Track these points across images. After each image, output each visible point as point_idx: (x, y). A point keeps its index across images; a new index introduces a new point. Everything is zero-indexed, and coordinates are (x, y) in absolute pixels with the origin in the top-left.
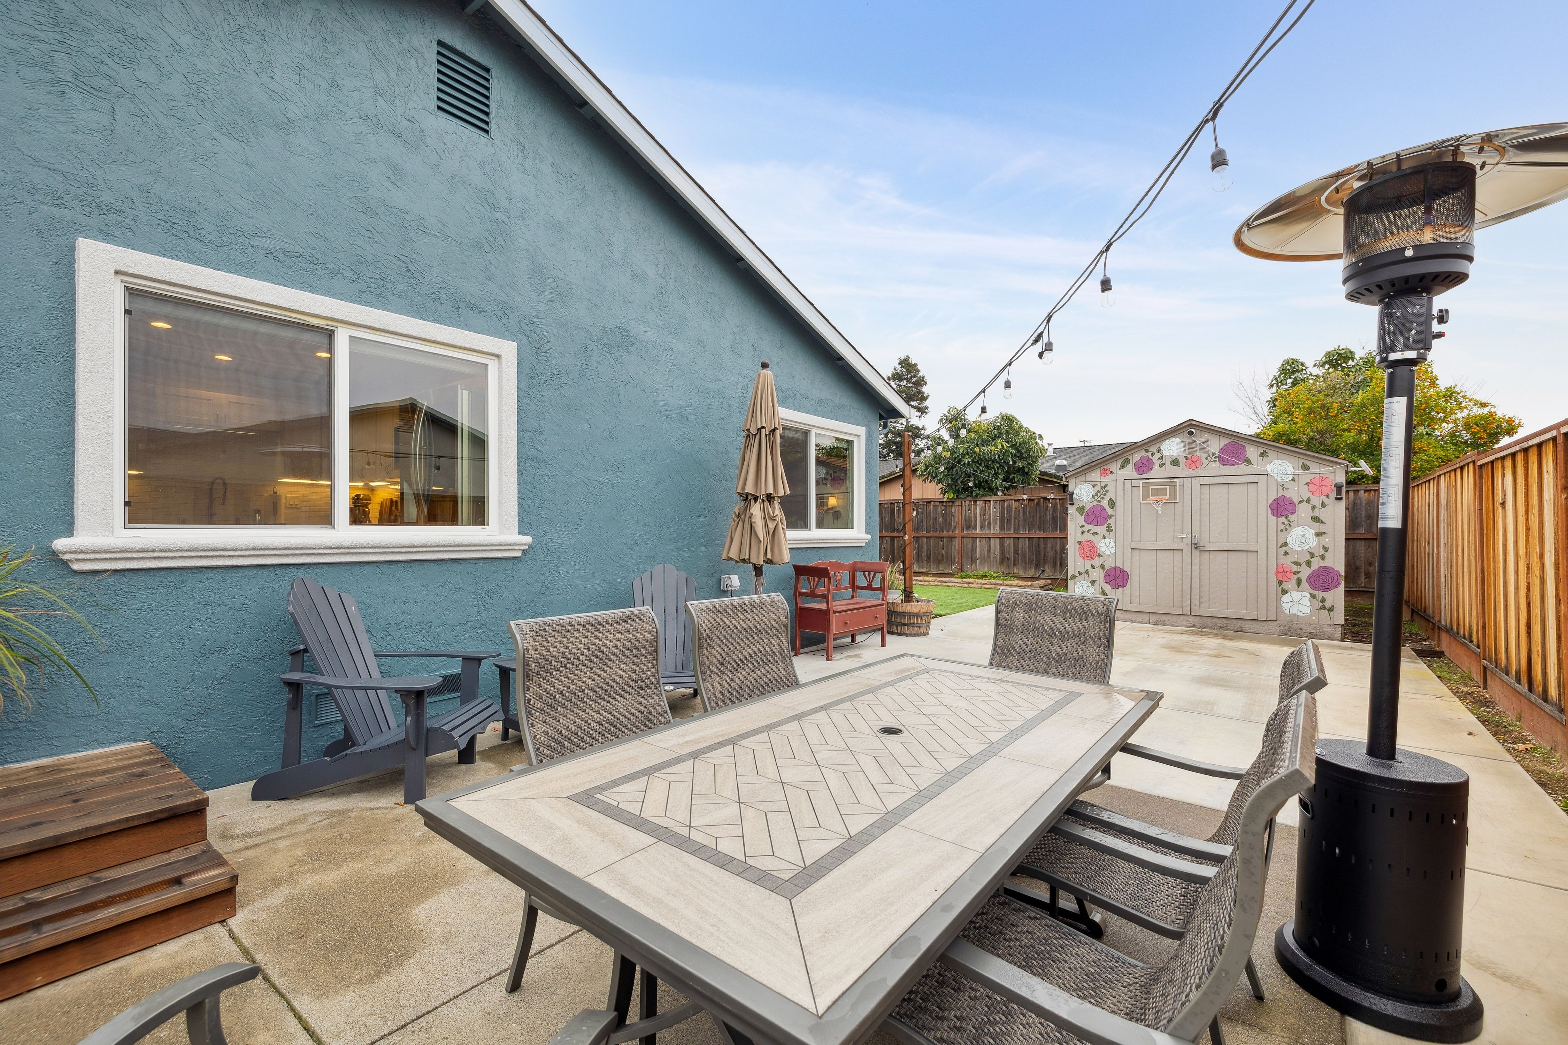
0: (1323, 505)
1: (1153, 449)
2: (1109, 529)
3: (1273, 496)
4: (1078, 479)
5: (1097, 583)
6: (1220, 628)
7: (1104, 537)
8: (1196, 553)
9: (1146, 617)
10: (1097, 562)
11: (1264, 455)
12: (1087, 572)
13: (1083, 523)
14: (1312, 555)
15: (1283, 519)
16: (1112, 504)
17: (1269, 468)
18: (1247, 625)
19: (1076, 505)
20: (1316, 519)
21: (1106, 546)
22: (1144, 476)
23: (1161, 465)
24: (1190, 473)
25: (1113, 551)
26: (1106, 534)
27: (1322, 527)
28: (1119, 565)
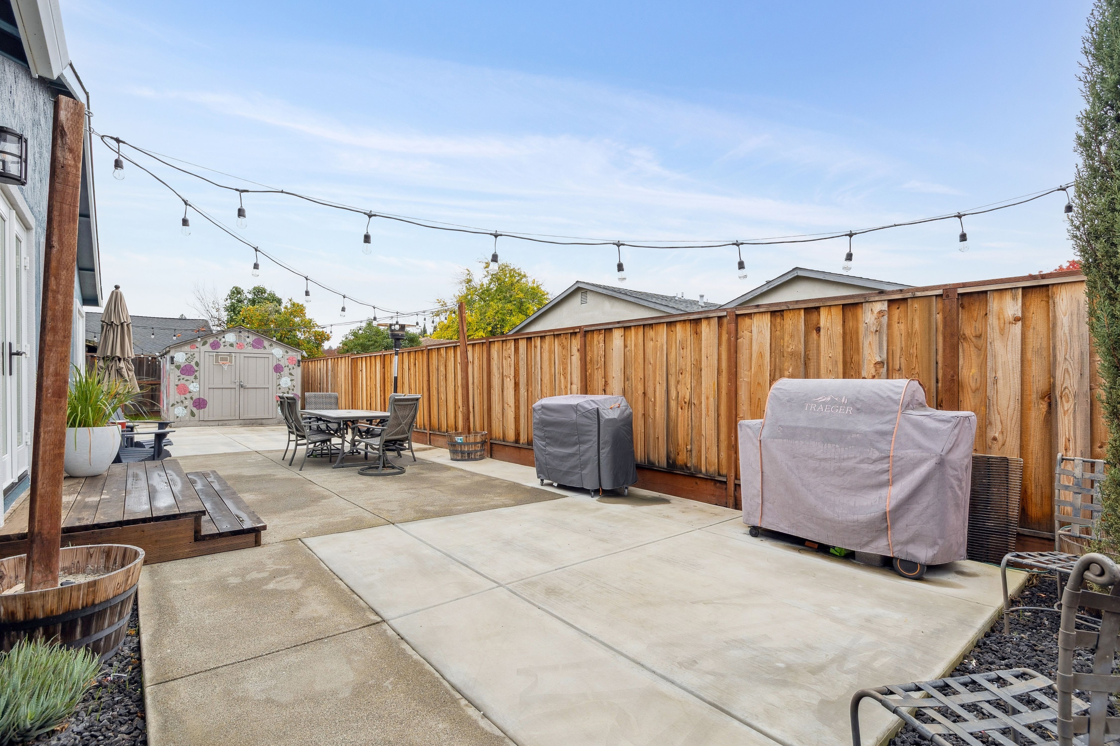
0: (293, 368)
1: (220, 337)
2: (196, 378)
3: (275, 364)
4: (177, 349)
5: (188, 408)
6: (253, 424)
7: (193, 382)
8: (242, 389)
9: (217, 423)
10: (188, 396)
11: (271, 345)
12: (182, 402)
13: (180, 374)
14: (289, 389)
15: (278, 374)
16: (197, 364)
17: (273, 351)
18: (264, 421)
19: (175, 364)
20: (291, 374)
21: (194, 387)
22: (215, 351)
23: (224, 346)
24: (239, 351)
25: (198, 389)
26: (194, 380)
27: (293, 378)
28: (202, 397)
